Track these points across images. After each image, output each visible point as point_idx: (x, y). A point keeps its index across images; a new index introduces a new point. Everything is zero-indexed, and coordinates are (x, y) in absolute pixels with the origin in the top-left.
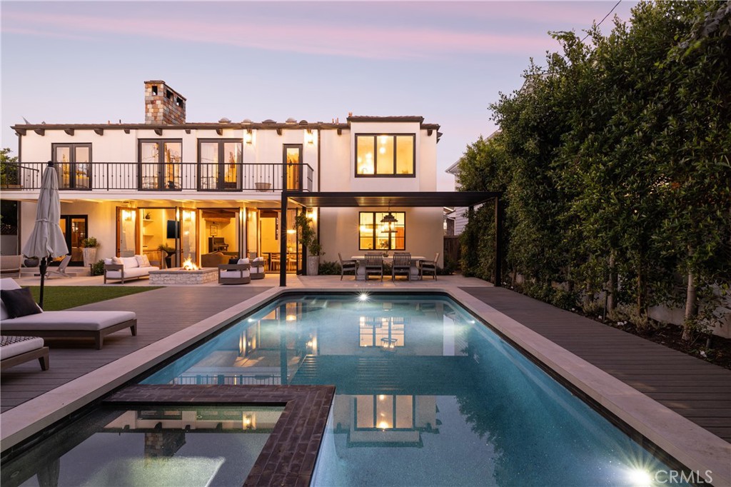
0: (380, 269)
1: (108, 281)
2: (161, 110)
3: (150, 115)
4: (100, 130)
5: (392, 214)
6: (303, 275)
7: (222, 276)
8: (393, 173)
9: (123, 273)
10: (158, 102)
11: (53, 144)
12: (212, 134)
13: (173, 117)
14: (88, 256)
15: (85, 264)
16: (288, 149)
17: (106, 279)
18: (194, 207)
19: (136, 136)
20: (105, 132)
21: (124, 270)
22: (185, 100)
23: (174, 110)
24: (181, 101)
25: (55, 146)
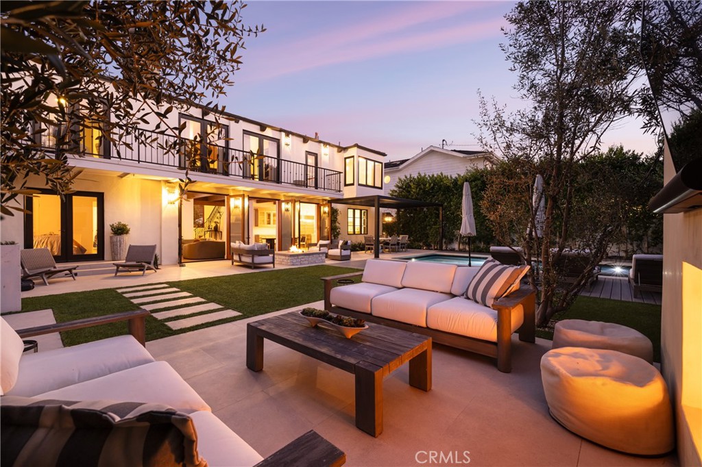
8: (373, 185)
12: (256, 129)
16: (309, 156)
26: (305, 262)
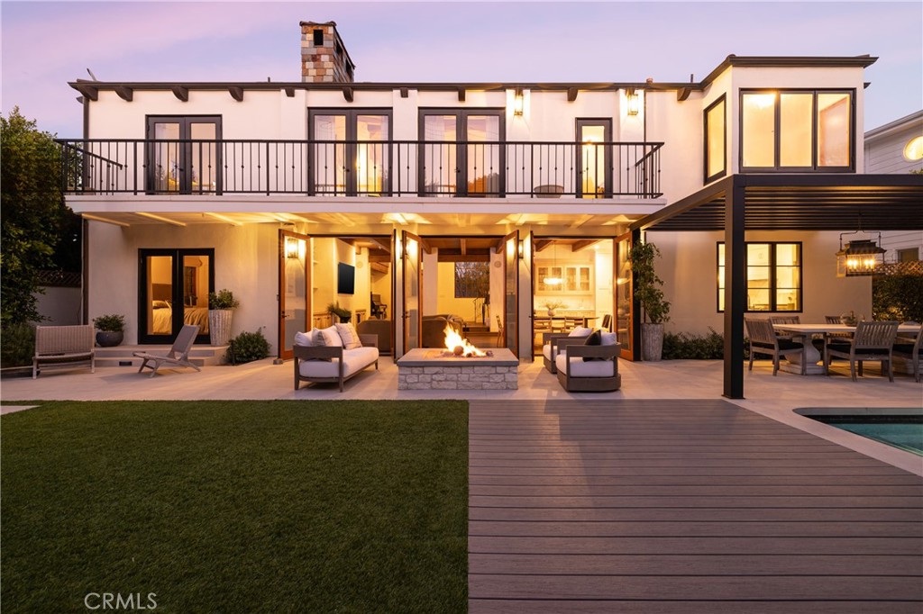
2: (330, 73)
4: (237, 91)
8: (810, 165)
9: (341, 367)
10: (325, 58)
11: (148, 117)
12: (449, 99)
14: (219, 325)
15: (213, 340)
16: (585, 128)
18: (416, 233)
19: (306, 101)
20: (248, 94)
21: (344, 359)
23: (343, 76)
24: (350, 68)
25: (152, 121)
26: (445, 385)
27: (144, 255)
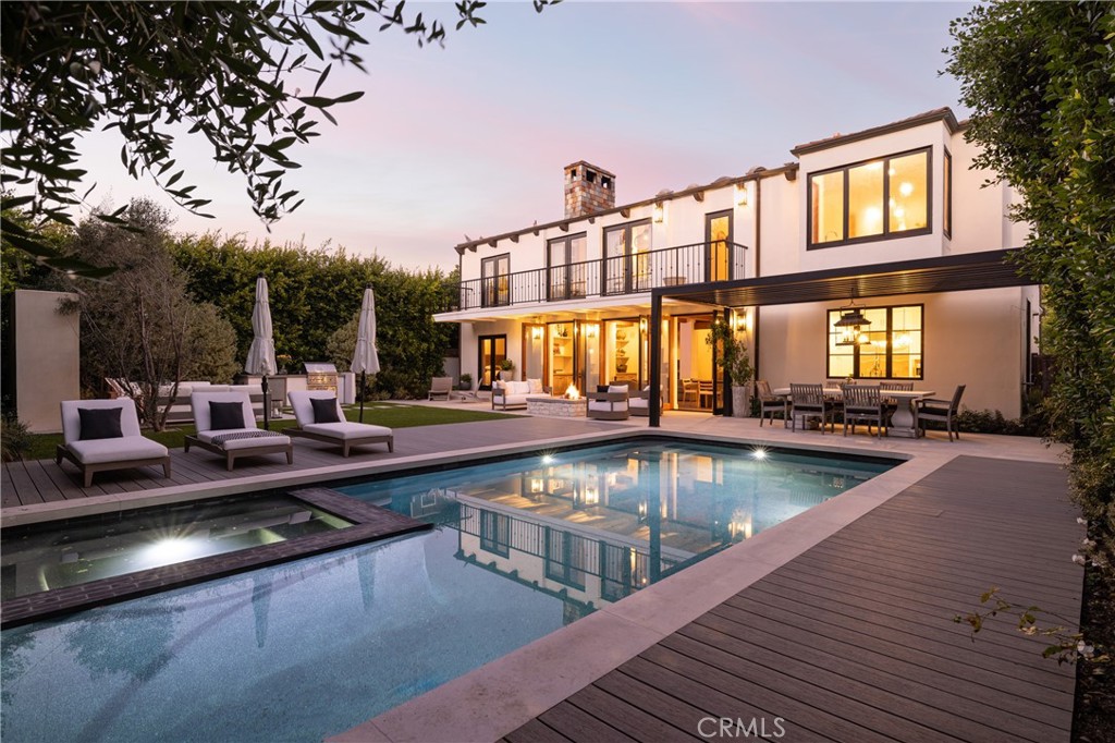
0: (819, 410)
1: (496, 407)
2: (580, 199)
3: (569, 207)
4: (515, 237)
5: (862, 312)
6: (725, 415)
7: (590, 408)
8: (881, 232)
9: (504, 399)
10: (577, 189)
11: (482, 260)
12: (618, 219)
13: (595, 203)
16: (713, 221)
17: (494, 404)
18: (598, 319)
19: (545, 237)
20: (521, 237)
21: (507, 397)
22: (614, 177)
23: (597, 194)
24: (608, 180)
25: (483, 262)
27: (481, 339)
